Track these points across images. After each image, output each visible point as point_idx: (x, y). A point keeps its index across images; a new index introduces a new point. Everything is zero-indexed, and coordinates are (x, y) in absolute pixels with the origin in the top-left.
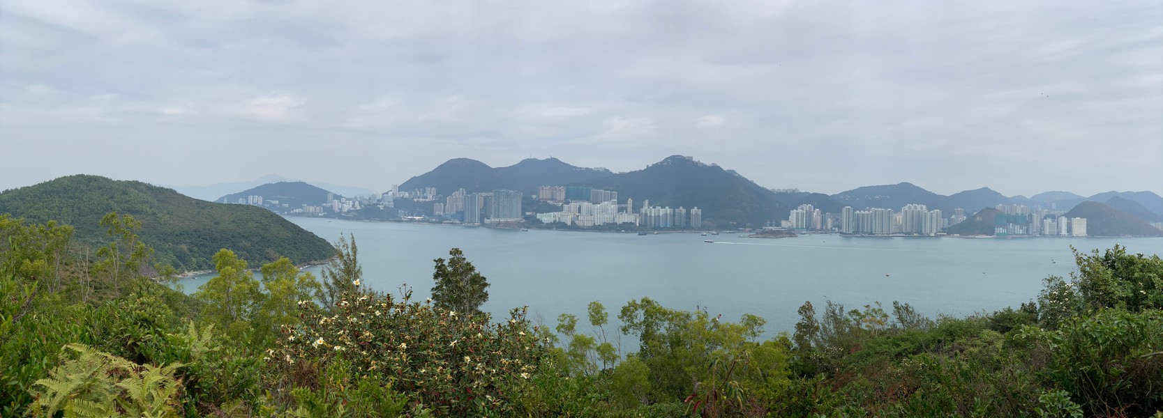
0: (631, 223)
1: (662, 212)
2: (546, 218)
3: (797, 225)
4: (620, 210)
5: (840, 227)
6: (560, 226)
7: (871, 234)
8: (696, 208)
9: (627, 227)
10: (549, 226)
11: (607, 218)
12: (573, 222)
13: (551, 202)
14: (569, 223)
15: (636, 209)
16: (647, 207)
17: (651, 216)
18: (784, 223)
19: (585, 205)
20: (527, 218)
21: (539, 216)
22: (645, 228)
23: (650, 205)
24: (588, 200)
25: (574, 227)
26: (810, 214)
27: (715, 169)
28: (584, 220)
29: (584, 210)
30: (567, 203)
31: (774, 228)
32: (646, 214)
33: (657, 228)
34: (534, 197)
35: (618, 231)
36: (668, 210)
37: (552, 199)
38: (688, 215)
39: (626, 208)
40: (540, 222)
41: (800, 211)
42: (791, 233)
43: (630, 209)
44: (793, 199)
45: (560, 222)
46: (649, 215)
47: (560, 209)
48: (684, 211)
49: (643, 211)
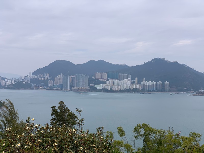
0: (137, 89)
1: (151, 83)
2: (99, 87)
4: (132, 83)
6: (105, 90)
8: (167, 82)
9: (136, 91)
10: (100, 91)
11: (126, 87)
12: (111, 89)
13: (101, 80)
14: (109, 89)
15: (139, 83)
16: (144, 82)
17: (146, 85)
19: (116, 81)
20: (90, 87)
21: (95, 86)
22: (143, 91)
23: (146, 80)
24: (117, 79)
25: (111, 91)
27: (176, 64)
28: (116, 88)
29: (116, 83)
30: (108, 80)
32: (144, 85)
33: (149, 91)
34: (93, 77)
35: (131, 92)
36: (154, 83)
37: (102, 78)
38: (163, 85)
39: (135, 82)
40: (97, 89)
43: (136, 82)
45: (105, 89)
46: (145, 85)
47: (105, 83)
48: (161, 83)
49: (143, 83)
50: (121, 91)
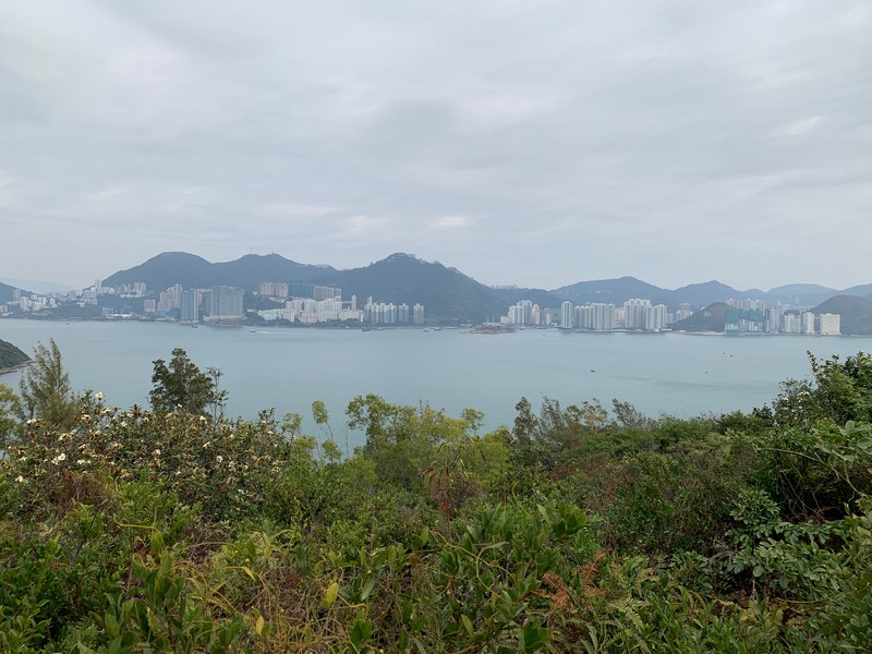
0: (356, 319)
1: (386, 308)
2: (268, 315)
3: (516, 320)
4: (345, 306)
5: (559, 323)
6: (283, 323)
7: (592, 330)
8: (418, 304)
9: (352, 324)
10: (272, 323)
11: (331, 315)
12: (296, 319)
13: (273, 299)
14: (292, 320)
15: (360, 306)
16: (370, 304)
17: (375, 312)
18: (503, 319)
19: (309, 302)
20: (248, 315)
21: (260, 313)
22: (369, 324)
23: (374, 301)
24: (312, 297)
25: (297, 324)
26: (528, 310)
27: (438, 266)
28: (308, 317)
29: (307, 307)
30: (291, 300)
31: (493, 324)
32: (370, 310)
33: (381, 324)
34: (255, 293)
35: (343, 327)
36: (392, 307)
37: (275, 296)
38: (411, 310)
39: (350, 305)
40: (263, 319)
41: (519, 306)
42: (509, 329)
43: (354, 306)
44: (512, 295)
45: (282, 319)
46: (373, 311)
47: (283, 306)
48: (407, 308)
49: (367, 307)
50: (319, 325)
